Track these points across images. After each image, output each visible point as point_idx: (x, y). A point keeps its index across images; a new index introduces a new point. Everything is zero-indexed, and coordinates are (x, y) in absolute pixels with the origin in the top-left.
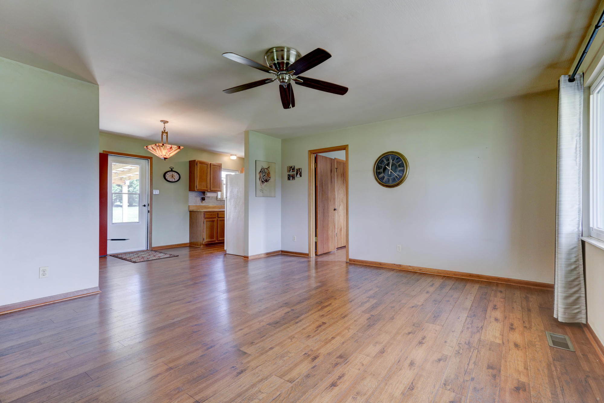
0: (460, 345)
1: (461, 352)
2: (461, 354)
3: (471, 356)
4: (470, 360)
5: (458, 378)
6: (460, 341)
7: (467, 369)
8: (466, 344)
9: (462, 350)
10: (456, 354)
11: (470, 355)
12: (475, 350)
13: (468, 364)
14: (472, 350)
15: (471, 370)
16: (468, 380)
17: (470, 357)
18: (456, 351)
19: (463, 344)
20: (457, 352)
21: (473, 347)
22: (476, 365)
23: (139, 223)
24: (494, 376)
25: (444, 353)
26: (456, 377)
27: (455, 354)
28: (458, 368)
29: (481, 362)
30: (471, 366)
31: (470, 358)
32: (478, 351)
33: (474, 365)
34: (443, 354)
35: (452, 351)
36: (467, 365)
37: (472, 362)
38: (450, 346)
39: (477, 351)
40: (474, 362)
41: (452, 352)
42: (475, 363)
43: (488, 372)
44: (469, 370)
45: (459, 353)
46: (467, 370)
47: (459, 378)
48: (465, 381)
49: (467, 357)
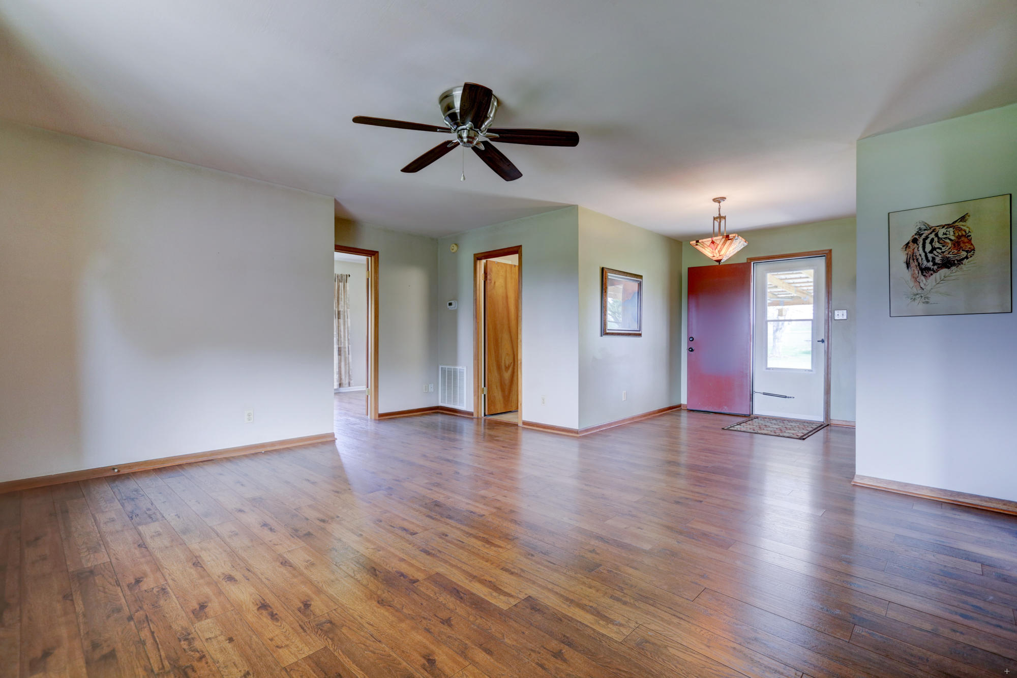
0: (197, 655)
1: (182, 643)
2: (180, 641)
3: (159, 651)
4: (156, 641)
5: (153, 605)
6: (207, 663)
7: (149, 625)
8: (187, 667)
9: (186, 647)
10: (189, 634)
11: (161, 651)
12: (159, 669)
13: (153, 633)
14: (166, 663)
15: (142, 628)
16: (136, 612)
17: (160, 646)
18: (193, 639)
19: (195, 664)
20: (190, 637)
21: (169, 672)
22: (138, 642)
23: (812, 371)
24: (95, 646)
25: (209, 620)
26: (157, 605)
27: (189, 632)
28: (164, 616)
29: (132, 652)
30: (145, 634)
31: (157, 644)
32: (152, 671)
33: (142, 640)
34: (207, 617)
35: (199, 632)
36: (153, 630)
37: (149, 642)
38: (213, 638)
39: (156, 670)
40: (145, 644)
41: (197, 631)
42: (143, 643)
43: (109, 646)
44: (145, 625)
45: (186, 639)
46: (147, 624)
47: (152, 607)
48: (140, 609)
49: (165, 643)
